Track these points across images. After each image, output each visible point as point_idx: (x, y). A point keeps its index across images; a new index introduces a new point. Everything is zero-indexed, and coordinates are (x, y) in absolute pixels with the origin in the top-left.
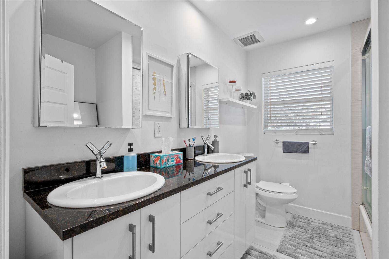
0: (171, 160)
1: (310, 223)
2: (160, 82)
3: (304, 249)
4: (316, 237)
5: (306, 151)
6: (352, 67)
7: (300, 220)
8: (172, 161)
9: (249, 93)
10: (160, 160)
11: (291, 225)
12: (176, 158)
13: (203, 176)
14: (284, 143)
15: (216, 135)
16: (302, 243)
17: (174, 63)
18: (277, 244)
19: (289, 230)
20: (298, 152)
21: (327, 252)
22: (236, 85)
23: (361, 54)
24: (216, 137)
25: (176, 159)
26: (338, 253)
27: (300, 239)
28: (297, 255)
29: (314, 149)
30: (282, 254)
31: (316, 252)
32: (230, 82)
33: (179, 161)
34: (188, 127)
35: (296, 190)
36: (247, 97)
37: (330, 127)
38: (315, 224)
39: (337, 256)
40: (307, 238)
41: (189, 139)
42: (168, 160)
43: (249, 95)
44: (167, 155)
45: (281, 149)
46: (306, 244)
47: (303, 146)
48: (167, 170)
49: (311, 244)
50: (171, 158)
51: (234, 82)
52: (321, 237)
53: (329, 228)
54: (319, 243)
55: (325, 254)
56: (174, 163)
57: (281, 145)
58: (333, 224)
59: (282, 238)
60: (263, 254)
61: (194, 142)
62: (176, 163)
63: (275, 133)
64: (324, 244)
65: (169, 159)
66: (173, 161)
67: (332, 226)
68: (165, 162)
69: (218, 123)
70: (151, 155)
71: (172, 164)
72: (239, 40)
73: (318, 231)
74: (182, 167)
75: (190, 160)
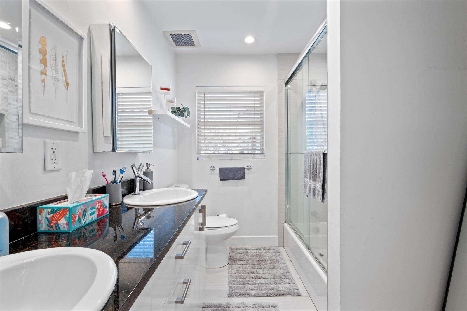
0: (89, 212)
1: (247, 252)
2: (56, 61)
3: (252, 283)
4: (257, 265)
5: (243, 177)
6: (278, 95)
7: (238, 251)
8: (91, 214)
9: (181, 107)
10: (68, 216)
11: (232, 260)
12: (99, 207)
13: (134, 228)
14: (221, 170)
15: (149, 162)
16: (248, 277)
17: (84, 34)
18: (226, 287)
19: (233, 267)
20: (235, 179)
21: (270, 277)
22: (169, 94)
23: (285, 84)
24: (148, 166)
25: (97, 208)
26: (278, 274)
27: (245, 273)
28: (248, 292)
29: (249, 174)
30: (234, 298)
31: (262, 281)
32: (162, 89)
33: (103, 211)
34: (114, 150)
35: (237, 220)
36: (180, 112)
37: (260, 151)
38: (252, 252)
39: (278, 278)
40: (250, 270)
41: (114, 171)
42: (85, 212)
43: (183, 111)
44: (83, 204)
45: (218, 177)
46: (252, 276)
47: (240, 172)
48: (82, 233)
49: (256, 275)
50: (89, 208)
51: (168, 89)
52: (261, 264)
53: (263, 251)
54: (260, 271)
55: (269, 280)
56: (95, 217)
57: (217, 172)
58: (265, 246)
59: (229, 278)
60: (217, 308)
61: (121, 175)
62: (99, 215)
63: (210, 159)
64: (265, 269)
65: (86, 210)
66: (94, 213)
67: (265, 249)
68: (79, 217)
69: (152, 146)
70: (38, 210)
71: (92, 218)
72: (171, 35)
73: (256, 258)
74: (107, 220)
75: (116, 205)
